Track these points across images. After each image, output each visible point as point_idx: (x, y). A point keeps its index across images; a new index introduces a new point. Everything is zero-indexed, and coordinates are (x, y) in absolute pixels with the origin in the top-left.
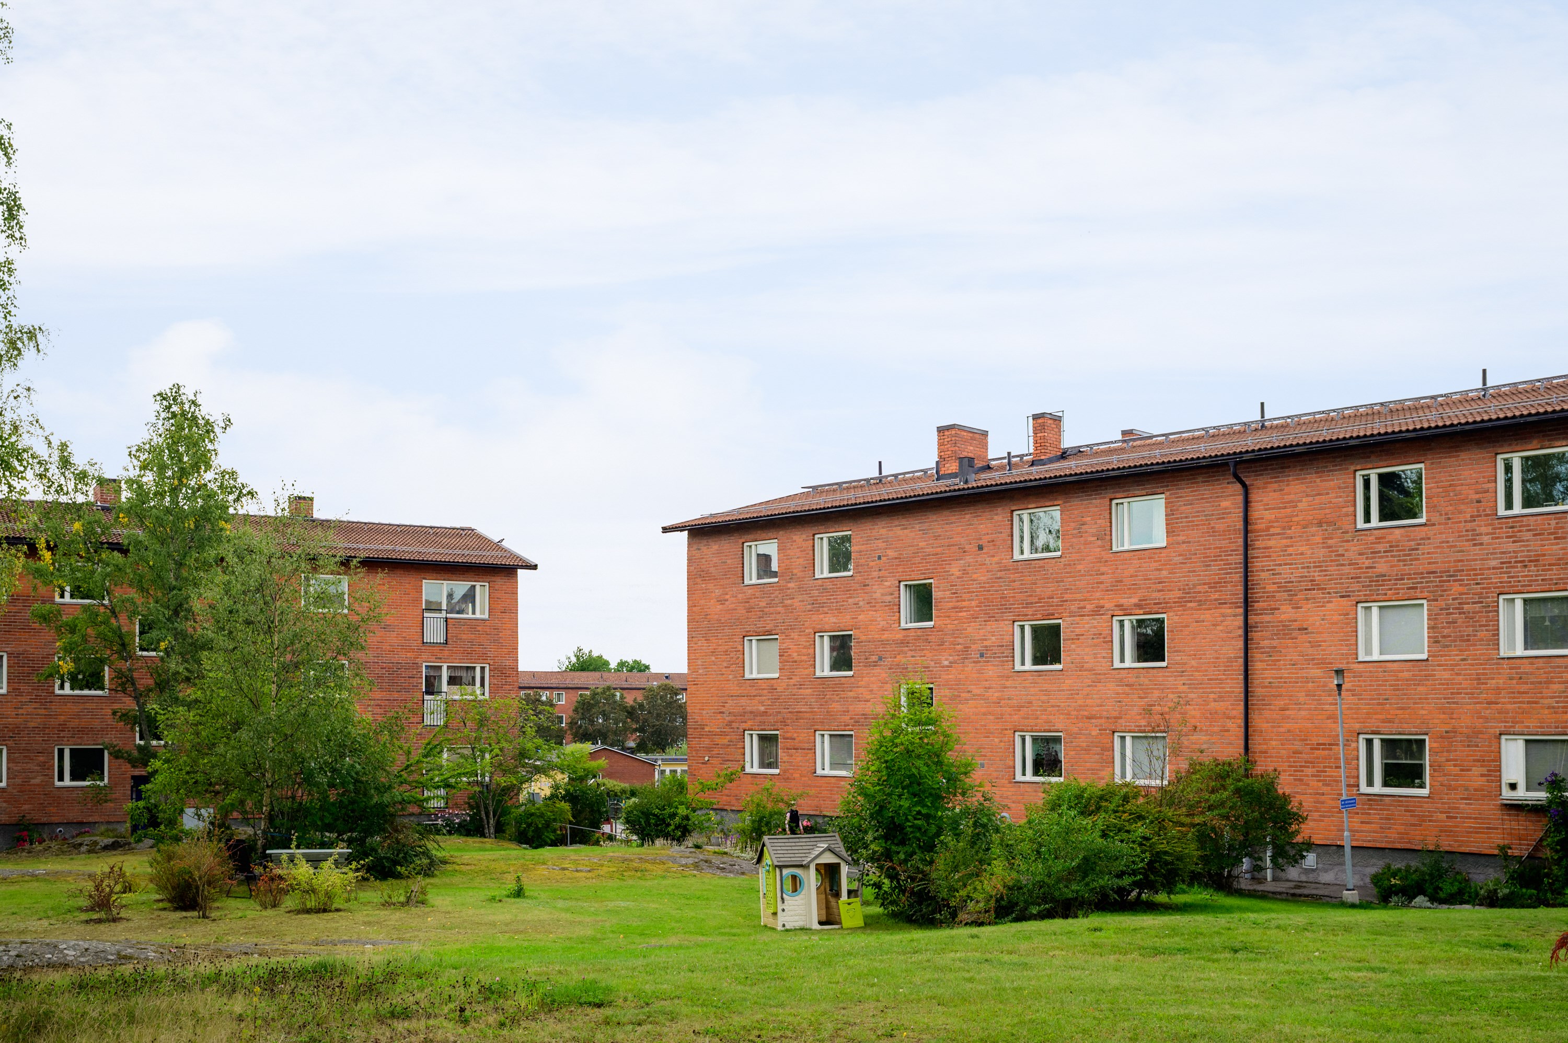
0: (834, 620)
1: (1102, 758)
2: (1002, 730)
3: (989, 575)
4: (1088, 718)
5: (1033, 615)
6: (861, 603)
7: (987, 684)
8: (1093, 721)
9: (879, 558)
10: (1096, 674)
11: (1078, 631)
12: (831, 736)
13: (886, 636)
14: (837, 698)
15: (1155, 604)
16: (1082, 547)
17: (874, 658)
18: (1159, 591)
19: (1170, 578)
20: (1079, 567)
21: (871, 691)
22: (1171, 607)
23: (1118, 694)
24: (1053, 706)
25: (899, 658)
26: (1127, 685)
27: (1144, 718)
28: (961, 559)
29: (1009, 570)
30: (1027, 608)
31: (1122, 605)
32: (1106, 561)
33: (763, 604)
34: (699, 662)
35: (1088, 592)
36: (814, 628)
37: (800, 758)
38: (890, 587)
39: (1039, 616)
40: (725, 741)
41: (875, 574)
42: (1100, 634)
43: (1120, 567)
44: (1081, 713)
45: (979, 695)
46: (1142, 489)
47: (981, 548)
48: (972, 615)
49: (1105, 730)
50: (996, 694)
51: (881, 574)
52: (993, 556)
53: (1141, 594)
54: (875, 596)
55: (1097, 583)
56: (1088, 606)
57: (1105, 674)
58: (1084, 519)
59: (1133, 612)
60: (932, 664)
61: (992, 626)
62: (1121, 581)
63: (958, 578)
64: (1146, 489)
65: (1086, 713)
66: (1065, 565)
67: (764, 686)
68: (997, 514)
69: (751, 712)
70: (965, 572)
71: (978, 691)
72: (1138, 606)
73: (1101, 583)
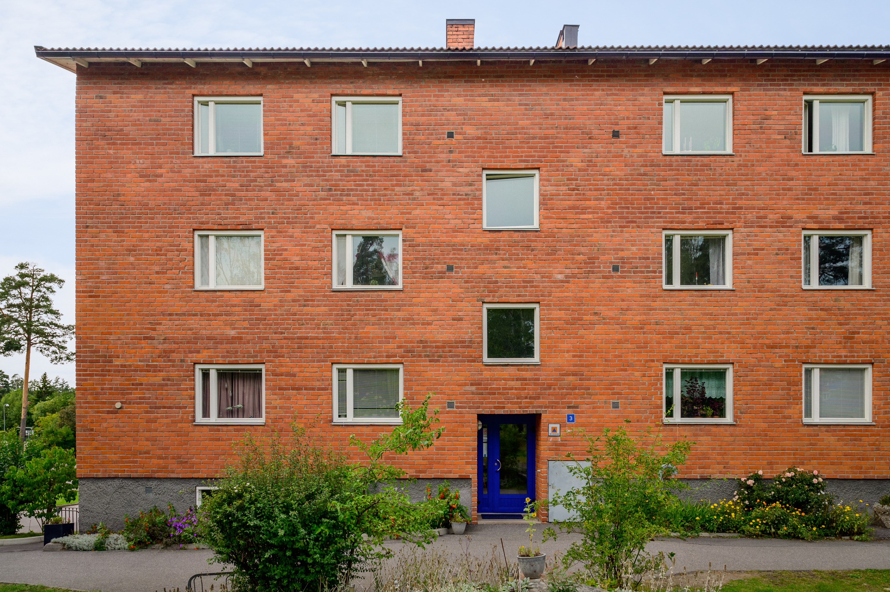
0: (370, 213)
1: (788, 394)
2: (647, 361)
3: (628, 170)
4: (768, 347)
5: (692, 222)
6: (417, 194)
7: (624, 305)
8: (777, 350)
9: (451, 135)
10: (782, 296)
11: (757, 244)
12: (355, 370)
13: (460, 238)
14: (373, 320)
15: (860, 218)
16: (764, 145)
17: (440, 267)
18: (865, 203)
19: (879, 190)
20: (758, 169)
21: (435, 310)
22: (880, 223)
23: (810, 319)
24: (721, 333)
25: (481, 269)
26: (822, 310)
27: (845, 347)
28: (586, 147)
29: (659, 165)
30: (684, 213)
31: (816, 217)
32: (797, 165)
33: (234, 185)
34: (102, 264)
35: (770, 199)
36: (331, 224)
37: (305, 402)
38: (467, 175)
39: (701, 224)
40: (158, 379)
41: (443, 157)
42: (787, 250)
43: (814, 173)
44: (760, 341)
45: (612, 318)
46: (847, 85)
47: (616, 134)
48: (602, 218)
49: (794, 361)
50: (639, 318)
51: (452, 156)
52: (635, 147)
53: (841, 205)
54: (441, 185)
55: (784, 189)
56: (771, 216)
57: (793, 296)
58: (767, 113)
59: (831, 226)
60: (538, 277)
61: (630, 233)
62: (816, 189)
63: (580, 170)
64: (851, 85)
65: (767, 341)
66: (739, 165)
67: (235, 301)
68: (642, 95)
69: (209, 338)
70: (591, 163)
71: (612, 314)
72: (838, 219)
73: (790, 189)
